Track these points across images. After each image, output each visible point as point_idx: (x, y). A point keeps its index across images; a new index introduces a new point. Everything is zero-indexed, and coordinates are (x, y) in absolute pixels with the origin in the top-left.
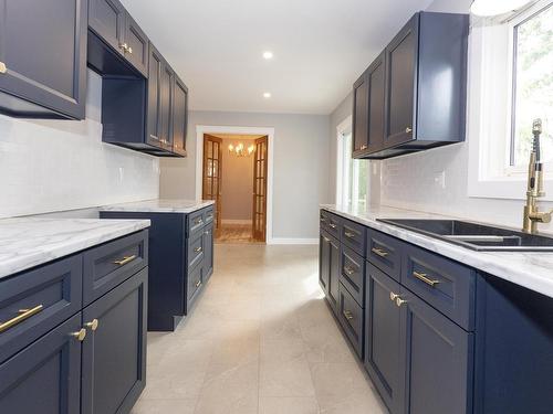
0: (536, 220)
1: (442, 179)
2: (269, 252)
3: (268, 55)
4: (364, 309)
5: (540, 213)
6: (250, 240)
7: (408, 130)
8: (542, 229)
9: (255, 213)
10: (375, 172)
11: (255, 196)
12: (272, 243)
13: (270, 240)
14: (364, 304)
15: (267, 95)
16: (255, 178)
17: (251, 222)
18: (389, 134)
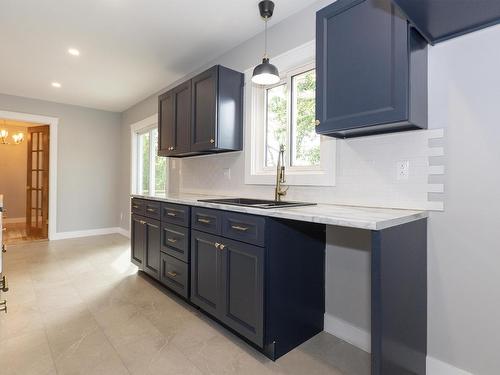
0: (280, 194)
1: (229, 174)
2: (52, 249)
3: (74, 52)
4: (189, 264)
5: (282, 190)
6: (24, 238)
7: (212, 141)
8: (283, 199)
9: (29, 208)
10: (174, 167)
11: (30, 191)
12: (57, 238)
13: (54, 234)
14: (190, 260)
15: (56, 85)
16: (30, 170)
17: (23, 220)
18: (195, 142)
